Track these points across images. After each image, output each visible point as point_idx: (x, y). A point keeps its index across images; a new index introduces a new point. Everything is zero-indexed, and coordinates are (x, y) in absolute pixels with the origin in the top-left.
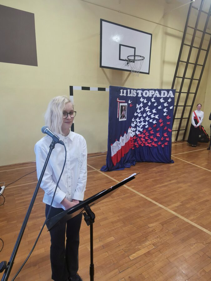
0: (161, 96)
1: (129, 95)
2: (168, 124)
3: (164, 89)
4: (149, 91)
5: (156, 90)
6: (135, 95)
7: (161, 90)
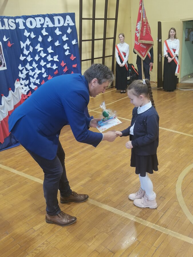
0: (55, 26)
1: (1, 28)
2: (74, 68)
3: (58, 14)
4: (35, 18)
5: (46, 16)
6: (14, 27)
7: (54, 16)
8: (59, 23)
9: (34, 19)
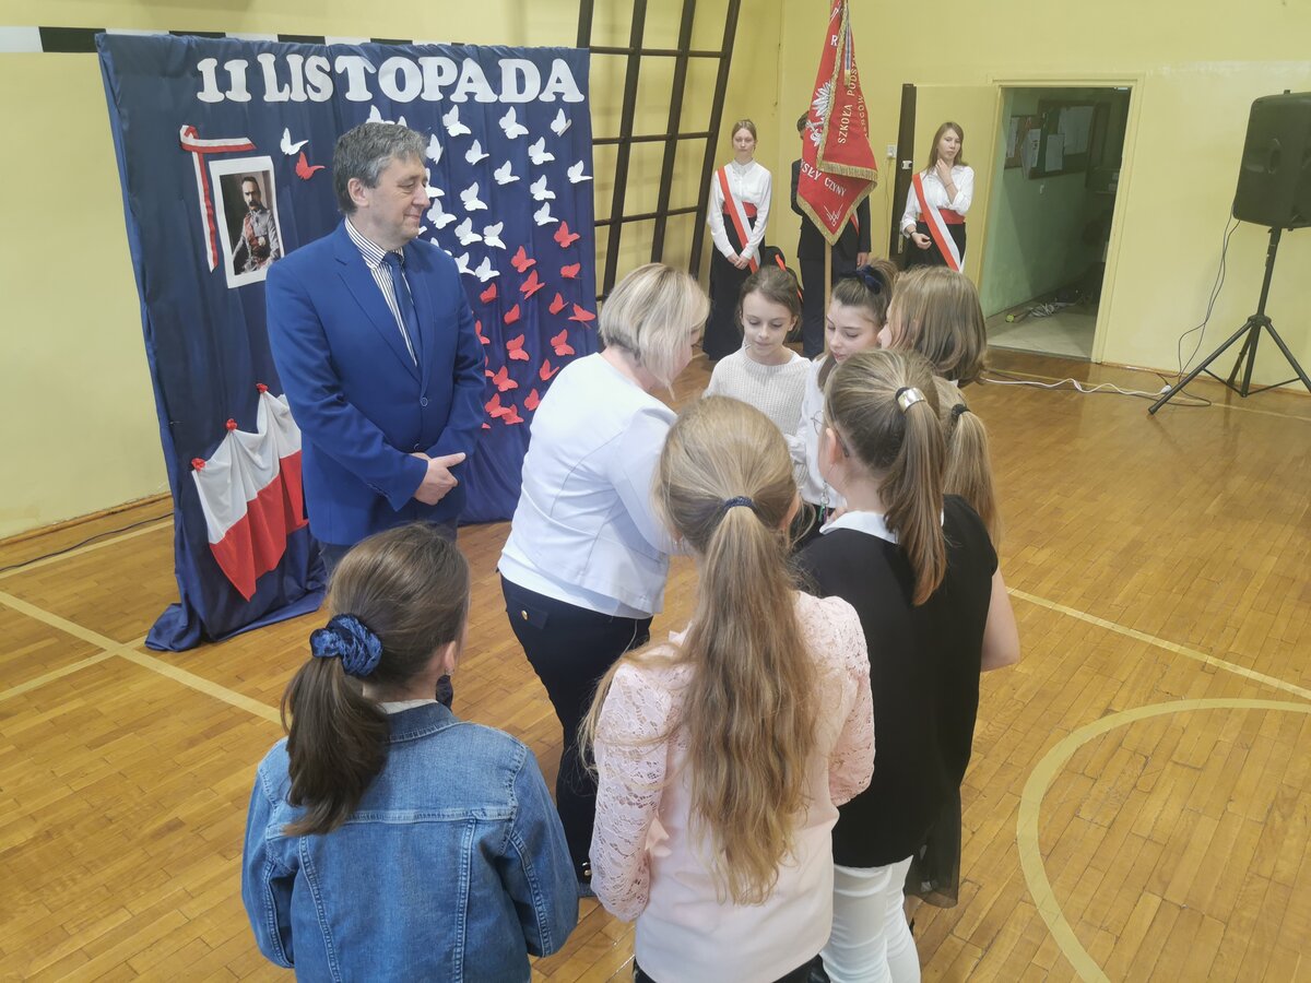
0: (504, 98)
1: (272, 95)
2: (568, 279)
3: (517, 50)
4: (422, 60)
5: (467, 56)
6: (326, 92)
7: (501, 58)
8: (521, 89)
9: (417, 63)
